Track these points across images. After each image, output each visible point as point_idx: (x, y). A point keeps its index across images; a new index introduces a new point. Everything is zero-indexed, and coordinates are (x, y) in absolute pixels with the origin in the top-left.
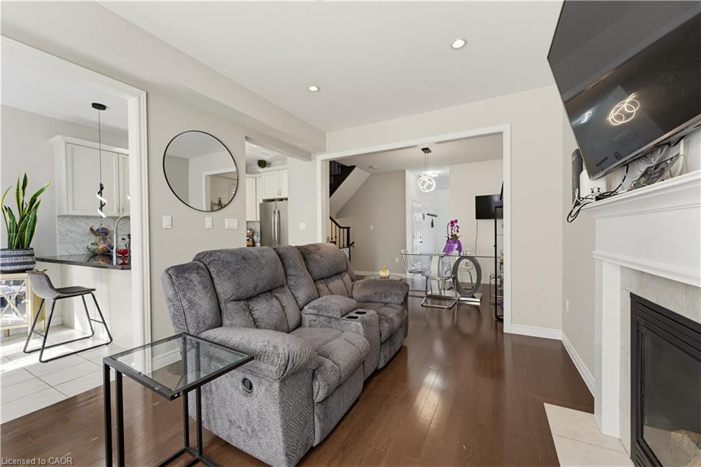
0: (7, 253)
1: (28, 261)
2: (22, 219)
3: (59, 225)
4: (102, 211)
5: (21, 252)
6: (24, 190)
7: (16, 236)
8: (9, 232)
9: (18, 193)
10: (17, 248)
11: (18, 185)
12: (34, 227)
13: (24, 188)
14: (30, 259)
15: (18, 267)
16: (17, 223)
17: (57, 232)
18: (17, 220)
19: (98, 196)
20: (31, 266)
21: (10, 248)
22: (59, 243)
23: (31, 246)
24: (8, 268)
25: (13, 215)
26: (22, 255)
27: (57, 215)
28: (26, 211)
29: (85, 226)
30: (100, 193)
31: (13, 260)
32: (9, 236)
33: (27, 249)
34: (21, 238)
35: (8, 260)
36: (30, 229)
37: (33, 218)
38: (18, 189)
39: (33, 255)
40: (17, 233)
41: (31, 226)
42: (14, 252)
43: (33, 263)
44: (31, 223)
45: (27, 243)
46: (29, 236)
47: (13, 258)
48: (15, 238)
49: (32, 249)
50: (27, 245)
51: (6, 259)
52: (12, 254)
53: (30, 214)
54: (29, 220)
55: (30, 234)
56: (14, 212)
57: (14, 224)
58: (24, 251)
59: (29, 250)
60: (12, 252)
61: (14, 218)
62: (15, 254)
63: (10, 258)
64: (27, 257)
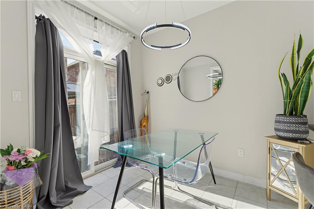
0: (282, 119)
1: (301, 130)
2: (295, 85)
5: (293, 119)
7: (290, 102)
8: (285, 98)
9: (293, 58)
10: (291, 114)
11: (293, 49)
12: (307, 92)
13: (298, 52)
14: (302, 128)
15: (290, 135)
16: (291, 89)
20: (304, 136)
21: (285, 115)
23: (304, 113)
24: (282, 134)
25: (287, 81)
26: (294, 123)
28: (300, 74)
32: (284, 103)
33: (300, 117)
34: (295, 104)
35: (281, 126)
36: (303, 95)
37: (307, 81)
38: (293, 54)
39: (306, 123)
40: (291, 100)
41: (304, 90)
42: (287, 118)
43: (307, 132)
44: (304, 88)
45: (301, 110)
46: (302, 102)
47: (286, 125)
48: (289, 104)
49: (305, 116)
50: (300, 112)
51: (280, 125)
52: (285, 120)
53: (303, 78)
54: (302, 84)
55: (303, 99)
56: (287, 79)
57: (288, 89)
58: (297, 119)
59: (302, 117)
60: (285, 118)
61: (288, 84)
62: (288, 121)
63: (283, 125)
64: (300, 126)
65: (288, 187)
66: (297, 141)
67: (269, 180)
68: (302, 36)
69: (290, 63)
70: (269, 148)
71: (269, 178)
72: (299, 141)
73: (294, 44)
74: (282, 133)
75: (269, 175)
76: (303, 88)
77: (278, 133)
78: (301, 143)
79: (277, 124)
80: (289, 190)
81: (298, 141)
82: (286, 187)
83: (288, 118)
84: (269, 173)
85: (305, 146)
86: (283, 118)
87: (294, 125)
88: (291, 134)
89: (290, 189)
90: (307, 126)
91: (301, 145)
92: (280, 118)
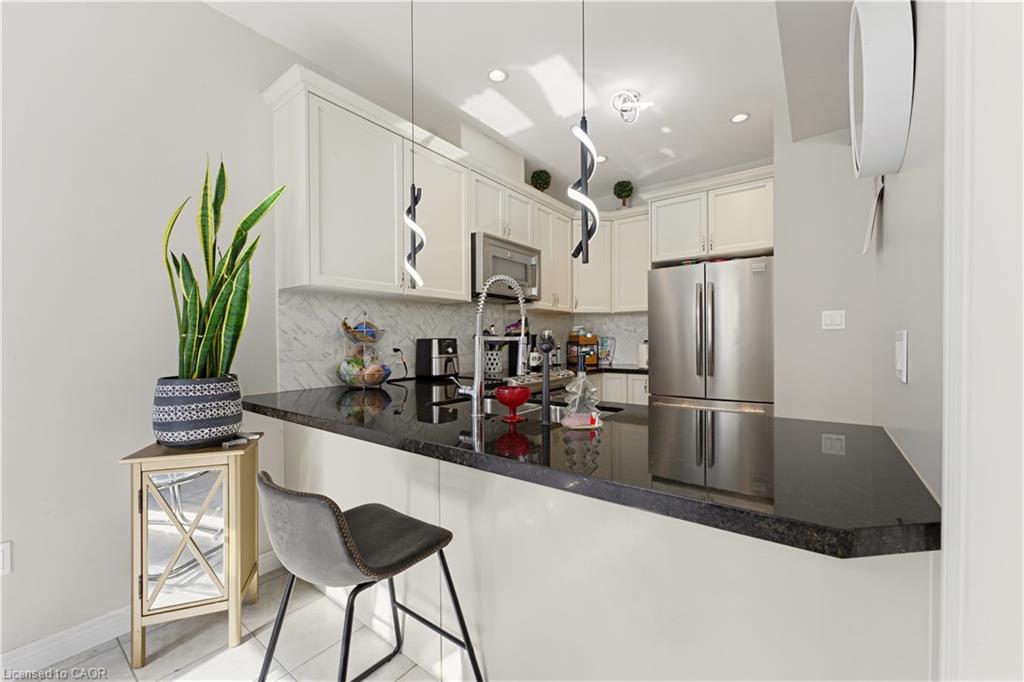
0: (180, 389)
1: (228, 413)
2: (213, 295)
3: (282, 314)
4: (414, 265)
5: (210, 388)
6: (217, 212)
7: (199, 342)
8: (184, 329)
9: (204, 216)
10: (204, 374)
12: (241, 316)
13: (216, 207)
14: (232, 408)
15: (205, 433)
16: (203, 305)
17: (278, 331)
18: (204, 296)
19: (408, 220)
20: (234, 429)
21: (185, 374)
22: (282, 360)
24: (180, 436)
25: (193, 279)
26: (214, 398)
27: (278, 287)
28: (224, 269)
29: (331, 319)
30: (411, 211)
31: (192, 413)
32: (183, 341)
33: (224, 379)
34: (210, 351)
35: (179, 414)
36: (233, 322)
37: (241, 288)
38: (204, 208)
39: (236, 395)
40: (203, 334)
41: (234, 311)
42: (195, 388)
43: (238, 418)
44: (235, 304)
45: (226, 361)
46: (230, 341)
47: (193, 406)
48: (198, 346)
49: (235, 377)
50: (224, 368)
51: (176, 409)
52: (191, 393)
53: (233, 279)
54: (230, 294)
55: (231, 334)
56: (194, 273)
57: (196, 304)
58: (219, 385)
59: (230, 380)
60: (191, 387)
61: (196, 289)
62: (198, 393)
63: (186, 407)
64: (226, 403)
65: (179, 586)
66: (221, 445)
67: (141, 598)
68: (225, 168)
69: (199, 230)
70: (141, 491)
71: (141, 593)
72: (226, 444)
73: (206, 181)
74: (183, 433)
75: (141, 582)
76: (231, 305)
77: (170, 434)
78: (232, 448)
79: (166, 409)
80: (185, 593)
81: (224, 444)
82: (177, 591)
83: (198, 387)
84: (141, 577)
85: (242, 452)
86: (184, 388)
87: (214, 404)
88: (206, 431)
89: (188, 588)
90: (239, 401)
91: (232, 453)
92: (174, 388)
